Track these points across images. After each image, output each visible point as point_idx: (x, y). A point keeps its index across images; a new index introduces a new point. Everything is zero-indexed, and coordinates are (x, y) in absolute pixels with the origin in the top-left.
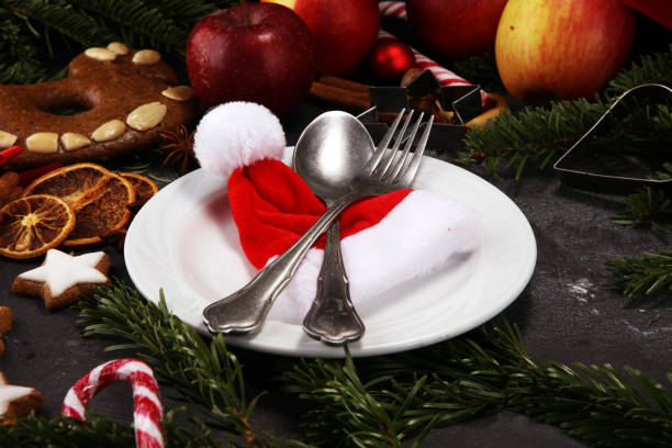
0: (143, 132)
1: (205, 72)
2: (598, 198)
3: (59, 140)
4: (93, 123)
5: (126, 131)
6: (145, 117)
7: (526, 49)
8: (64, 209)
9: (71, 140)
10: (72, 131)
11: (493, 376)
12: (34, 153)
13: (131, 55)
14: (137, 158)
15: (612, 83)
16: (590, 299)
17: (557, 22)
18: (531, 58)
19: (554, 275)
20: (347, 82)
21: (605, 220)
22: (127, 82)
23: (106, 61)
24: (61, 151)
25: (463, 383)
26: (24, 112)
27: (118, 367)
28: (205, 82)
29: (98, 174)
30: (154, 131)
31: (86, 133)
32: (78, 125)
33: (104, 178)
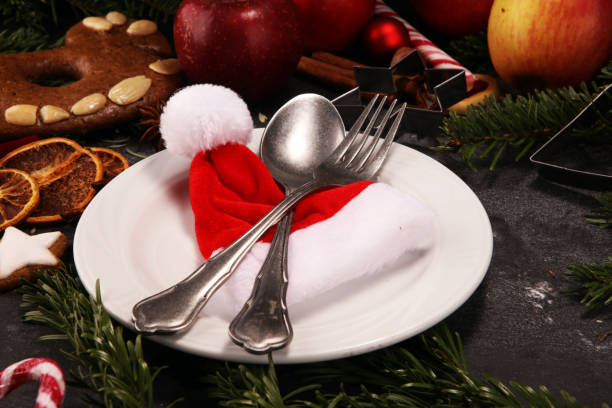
0: (124, 106)
1: (189, 47)
2: (574, 193)
3: (38, 112)
4: (74, 96)
5: (106, 105)
6: (127, 91)
7: (515, 32)
8: (30, 186)
9: (50, 113)
10: (52, 103)
11: (426, 389)
12: (12, 125)
13: (126, 25)
14: (117, 131)
15: (604, 71)
16: (546, 306)
17: (548, 5)
18: (520, 43)
19: (514, 277)
20: (340, 60)
21: (578, 217)
22: (117, 54)
23: (100, 31)
24: (39, 124)
25: (392, 397)
26: (8, 82)
27: (31, 366)
28: (189, 57)
29: (70, 149)
30: (134, 106)
31: (66, 106)
32: (59, 98)
33: (76, 153)
